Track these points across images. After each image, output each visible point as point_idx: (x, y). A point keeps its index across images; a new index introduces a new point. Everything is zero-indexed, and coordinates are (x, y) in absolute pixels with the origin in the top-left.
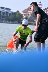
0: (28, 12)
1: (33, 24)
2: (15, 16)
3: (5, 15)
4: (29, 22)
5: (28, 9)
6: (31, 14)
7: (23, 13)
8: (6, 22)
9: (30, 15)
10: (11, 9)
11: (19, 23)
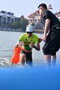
0: (35, 18)
1: (41, 32)
2: (19, 23)
3: (7, 21)
4: (37, 29)
5: (35, 14)
6: (39, 20)
7: (29, 19)
8: (8, 30)
9: (37, 21)
10: (14, 14)
11: (24, 31)
